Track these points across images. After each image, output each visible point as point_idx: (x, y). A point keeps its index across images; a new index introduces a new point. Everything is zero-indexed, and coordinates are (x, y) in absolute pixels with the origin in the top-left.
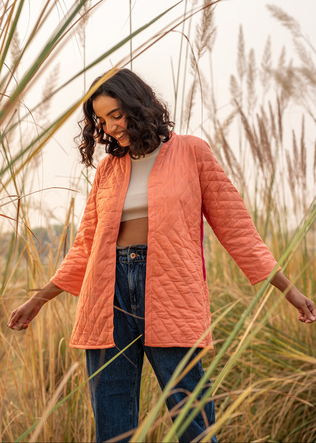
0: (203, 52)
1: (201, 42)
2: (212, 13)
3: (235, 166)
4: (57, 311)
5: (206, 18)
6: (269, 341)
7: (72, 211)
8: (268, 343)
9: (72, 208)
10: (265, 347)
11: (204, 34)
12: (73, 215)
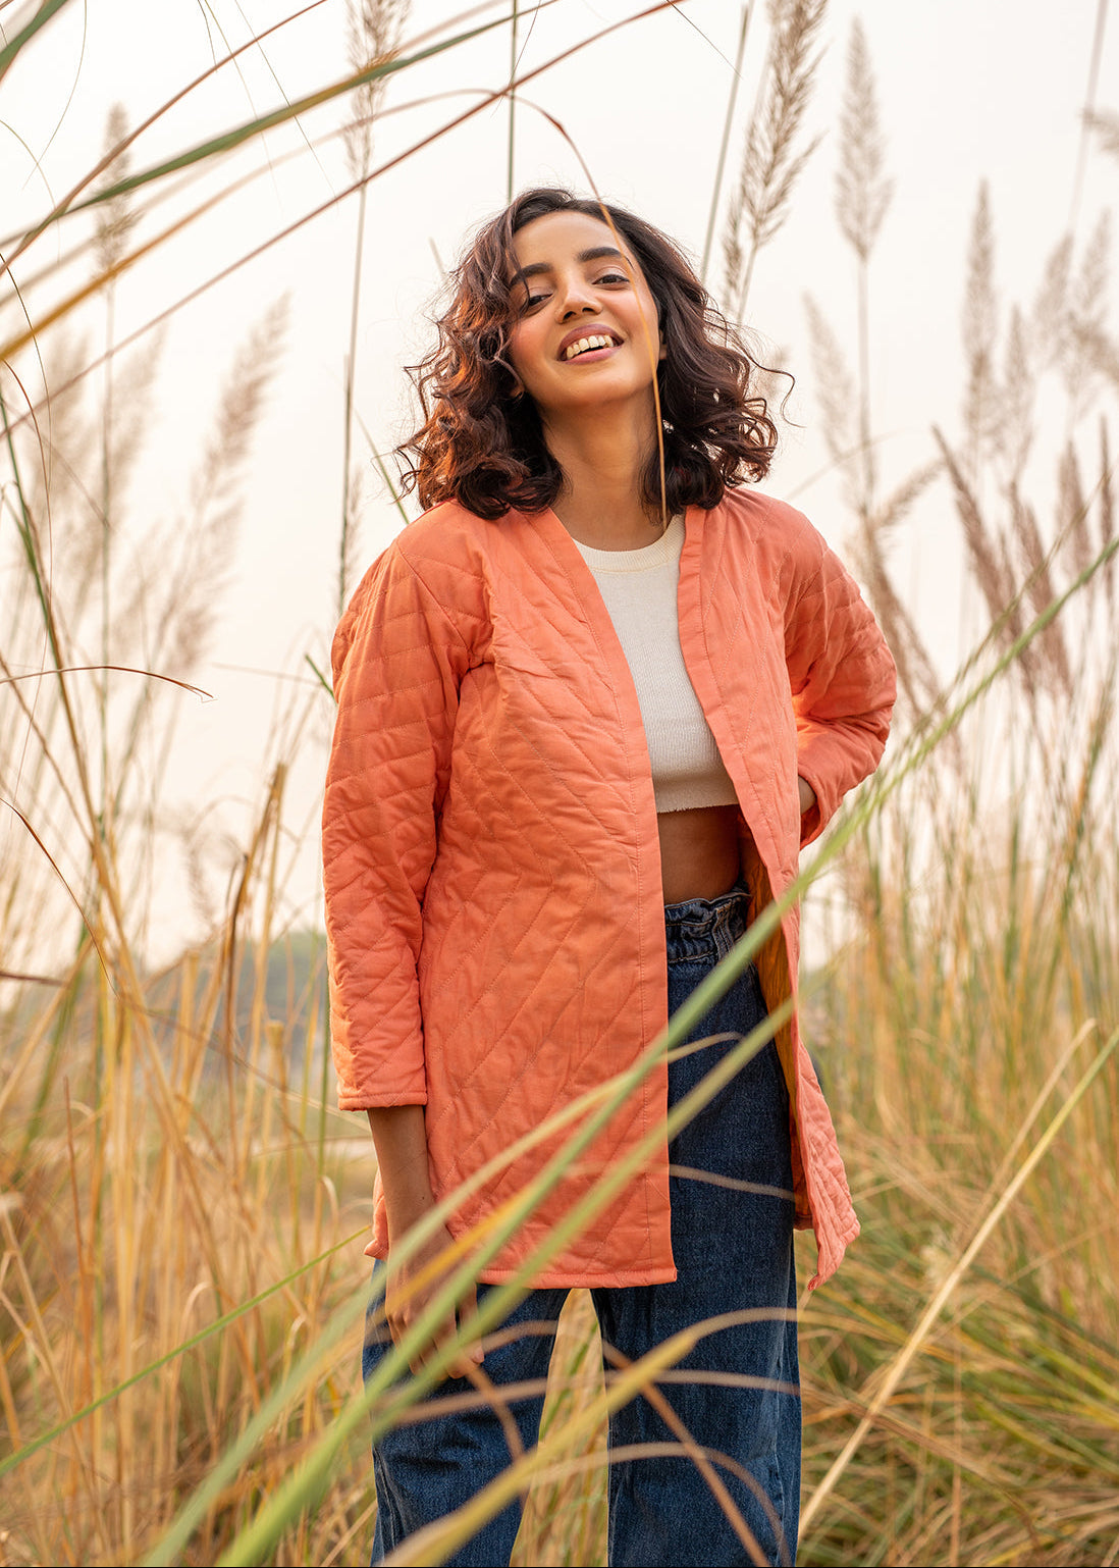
0: (770, 225)
1: (764, 190)
2: (808, 82)
3: (922, 682)
4: (198, 1193)
5: (785, 103)
6: (1034, 1364)
7: (273, 815)
8: (1031, 1369)
9: (274, 804)
10: (1016, 1384)
11: (775, 158)
12: (279, 828)
